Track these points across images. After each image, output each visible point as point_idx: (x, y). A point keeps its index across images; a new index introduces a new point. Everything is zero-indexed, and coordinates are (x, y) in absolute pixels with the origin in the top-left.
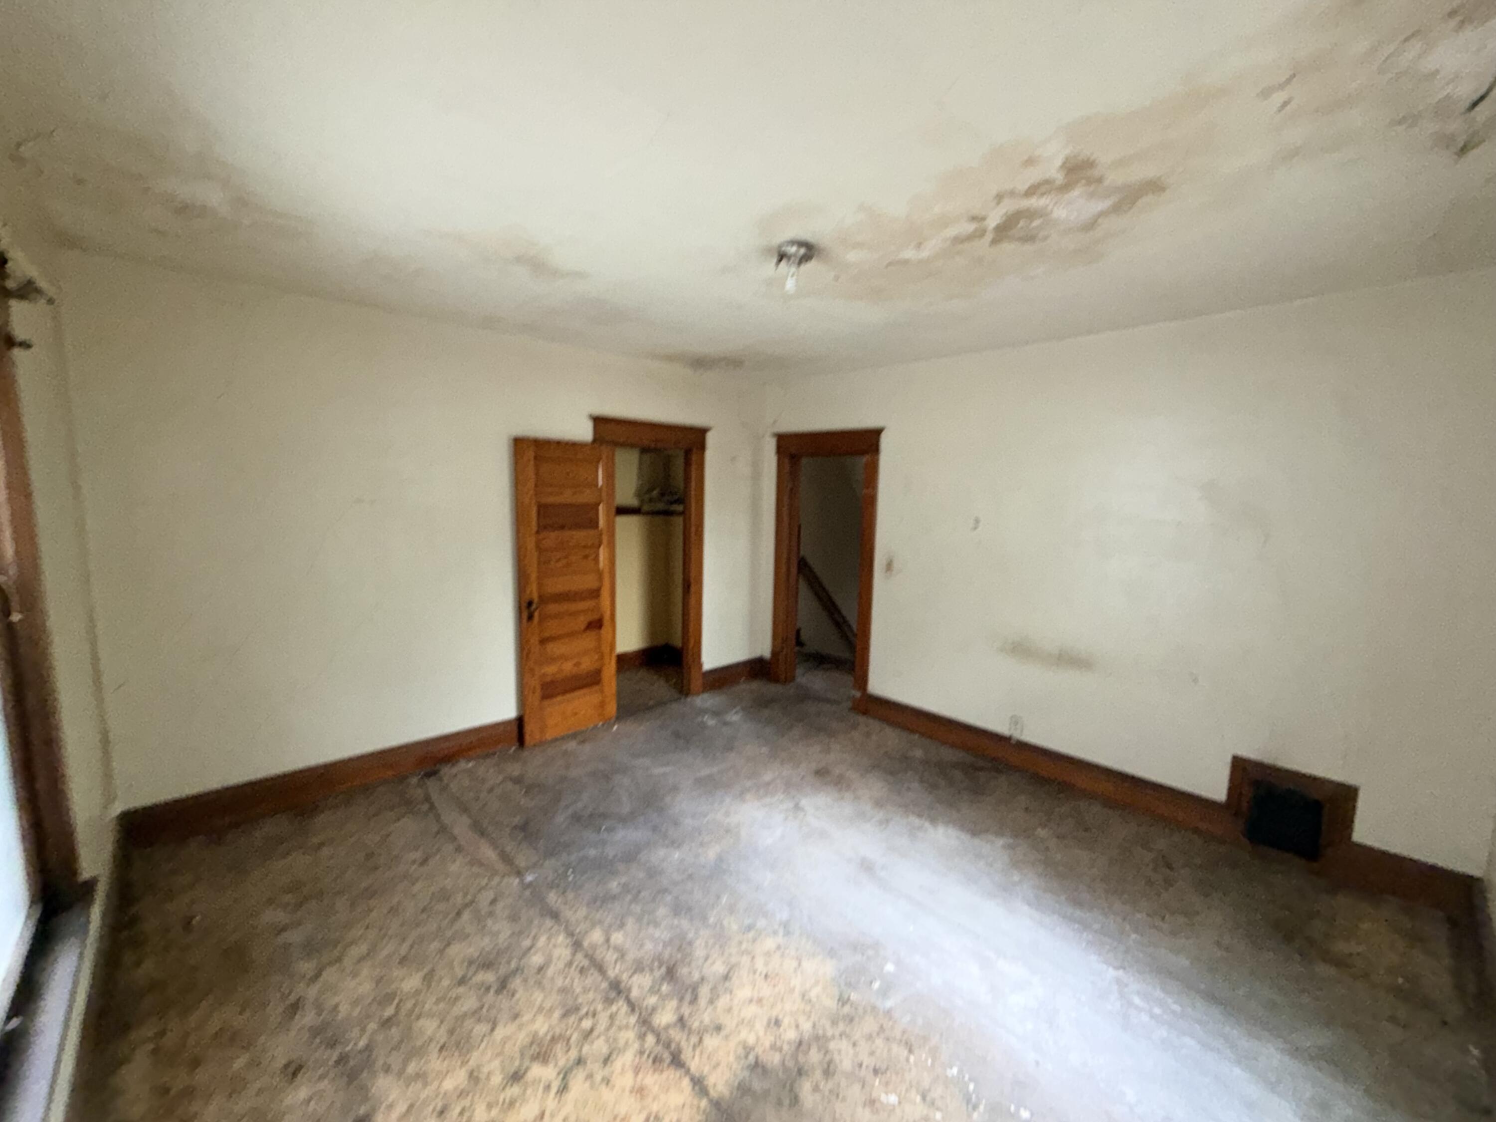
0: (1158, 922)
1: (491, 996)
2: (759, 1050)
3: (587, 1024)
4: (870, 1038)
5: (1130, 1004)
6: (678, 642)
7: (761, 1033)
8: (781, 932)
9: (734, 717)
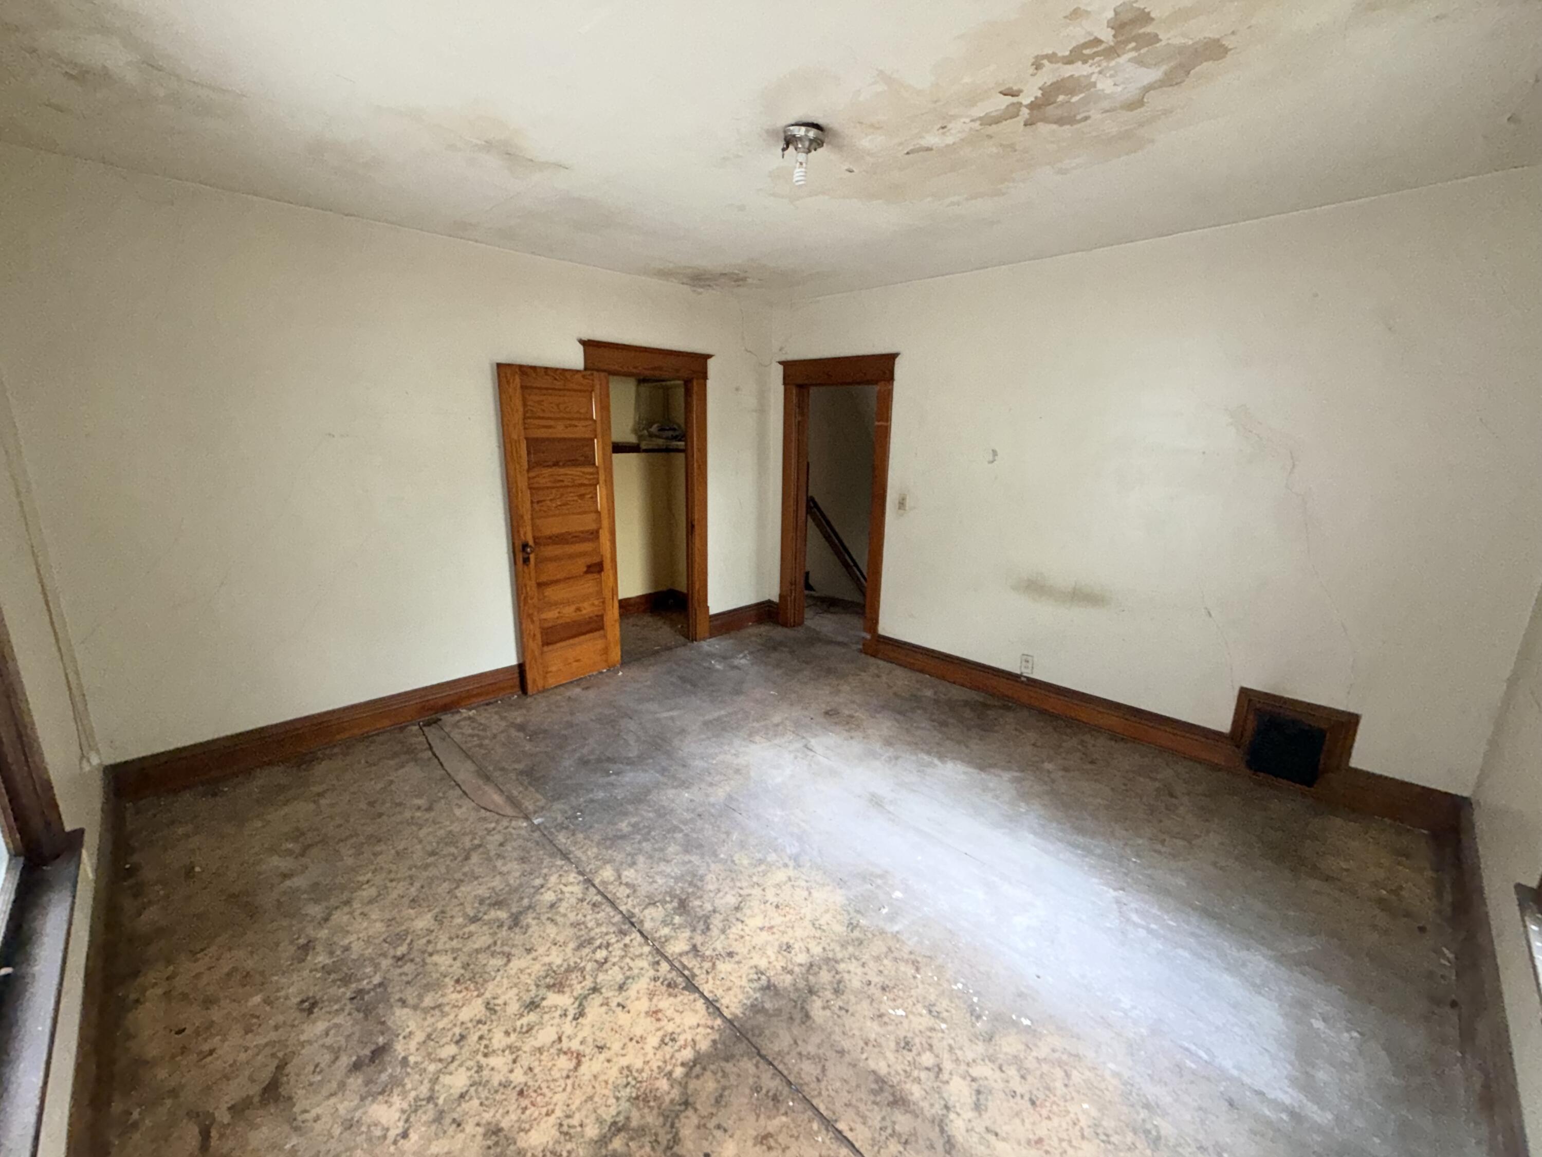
0: (1159, 847)
1: (504, 933)
2: (771, 973)
3: (601, 954)
4: (877, 959)
5: (1128, 920)
6: (682, 587)
7: (773, 958)
8: (791, 864)
9: (742, 661)
